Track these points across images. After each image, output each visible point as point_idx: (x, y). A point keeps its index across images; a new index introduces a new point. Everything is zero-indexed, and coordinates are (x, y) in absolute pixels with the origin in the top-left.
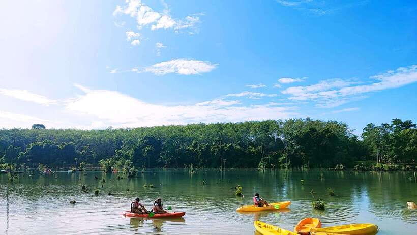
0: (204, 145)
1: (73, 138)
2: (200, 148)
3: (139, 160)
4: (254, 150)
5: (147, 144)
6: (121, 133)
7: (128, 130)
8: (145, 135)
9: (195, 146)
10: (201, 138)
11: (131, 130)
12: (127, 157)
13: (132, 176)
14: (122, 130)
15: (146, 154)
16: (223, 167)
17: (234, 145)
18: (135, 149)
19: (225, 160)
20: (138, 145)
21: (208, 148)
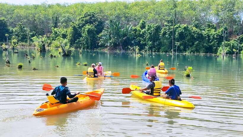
0: (154, 25)
1: (5, 13)
2: (149, 29)
3: (78, 40)
4: (214, 33)
5: (87, 22)
6: (58, 8)
7: (67, 5)
8: (85, 12)
9: (143, 27)
10: (150, 17)
11: (69, 6)
12: (64, 36)
13: (67, 55)
14: (58, 5)
15: (86, 34)
16: (175, 51)
17: (190, 26)
18: (74, 28)
19: (178, 44)
20: (77, 23)
21: (158, 29)
